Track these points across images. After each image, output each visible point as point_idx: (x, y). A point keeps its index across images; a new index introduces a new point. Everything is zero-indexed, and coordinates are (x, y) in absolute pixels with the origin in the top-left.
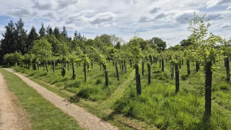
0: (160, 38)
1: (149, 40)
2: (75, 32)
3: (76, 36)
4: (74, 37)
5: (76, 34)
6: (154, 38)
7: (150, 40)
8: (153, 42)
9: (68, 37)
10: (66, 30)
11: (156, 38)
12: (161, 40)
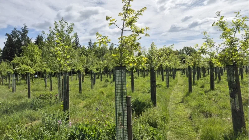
0: (192, 48)
1: (179, 50)
2: (89, 41)
3: (90, 46)
4: (88, 46)
5: (90, 43)
6: (186, 48)
7: (181, 50)
8: (184, 52)
9: (80, 46)
10: (78, 39)
11: (188, 47)
12: (195, 50)
